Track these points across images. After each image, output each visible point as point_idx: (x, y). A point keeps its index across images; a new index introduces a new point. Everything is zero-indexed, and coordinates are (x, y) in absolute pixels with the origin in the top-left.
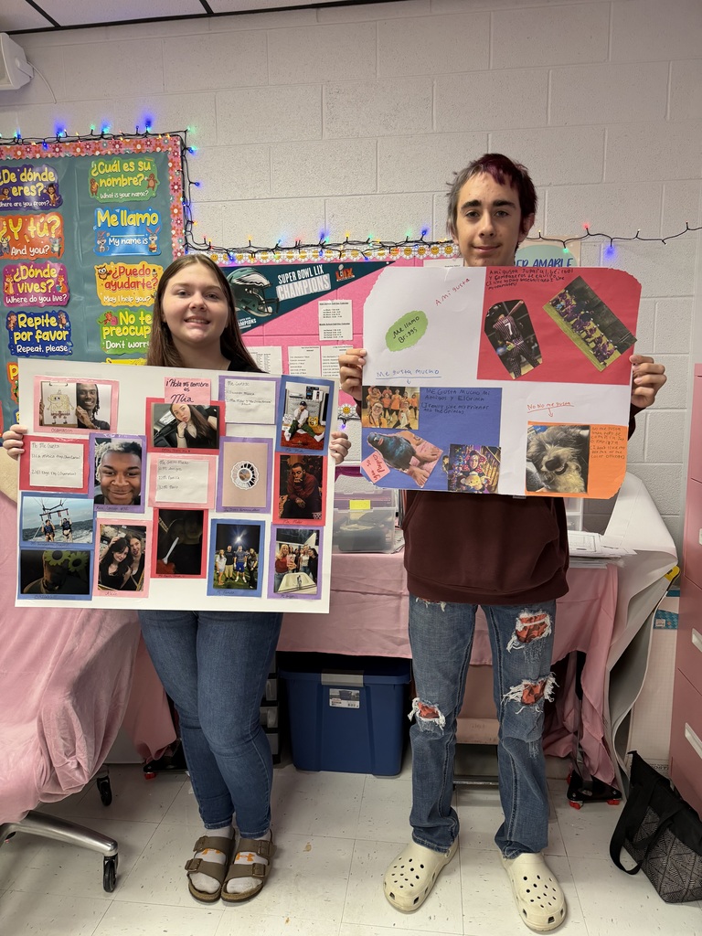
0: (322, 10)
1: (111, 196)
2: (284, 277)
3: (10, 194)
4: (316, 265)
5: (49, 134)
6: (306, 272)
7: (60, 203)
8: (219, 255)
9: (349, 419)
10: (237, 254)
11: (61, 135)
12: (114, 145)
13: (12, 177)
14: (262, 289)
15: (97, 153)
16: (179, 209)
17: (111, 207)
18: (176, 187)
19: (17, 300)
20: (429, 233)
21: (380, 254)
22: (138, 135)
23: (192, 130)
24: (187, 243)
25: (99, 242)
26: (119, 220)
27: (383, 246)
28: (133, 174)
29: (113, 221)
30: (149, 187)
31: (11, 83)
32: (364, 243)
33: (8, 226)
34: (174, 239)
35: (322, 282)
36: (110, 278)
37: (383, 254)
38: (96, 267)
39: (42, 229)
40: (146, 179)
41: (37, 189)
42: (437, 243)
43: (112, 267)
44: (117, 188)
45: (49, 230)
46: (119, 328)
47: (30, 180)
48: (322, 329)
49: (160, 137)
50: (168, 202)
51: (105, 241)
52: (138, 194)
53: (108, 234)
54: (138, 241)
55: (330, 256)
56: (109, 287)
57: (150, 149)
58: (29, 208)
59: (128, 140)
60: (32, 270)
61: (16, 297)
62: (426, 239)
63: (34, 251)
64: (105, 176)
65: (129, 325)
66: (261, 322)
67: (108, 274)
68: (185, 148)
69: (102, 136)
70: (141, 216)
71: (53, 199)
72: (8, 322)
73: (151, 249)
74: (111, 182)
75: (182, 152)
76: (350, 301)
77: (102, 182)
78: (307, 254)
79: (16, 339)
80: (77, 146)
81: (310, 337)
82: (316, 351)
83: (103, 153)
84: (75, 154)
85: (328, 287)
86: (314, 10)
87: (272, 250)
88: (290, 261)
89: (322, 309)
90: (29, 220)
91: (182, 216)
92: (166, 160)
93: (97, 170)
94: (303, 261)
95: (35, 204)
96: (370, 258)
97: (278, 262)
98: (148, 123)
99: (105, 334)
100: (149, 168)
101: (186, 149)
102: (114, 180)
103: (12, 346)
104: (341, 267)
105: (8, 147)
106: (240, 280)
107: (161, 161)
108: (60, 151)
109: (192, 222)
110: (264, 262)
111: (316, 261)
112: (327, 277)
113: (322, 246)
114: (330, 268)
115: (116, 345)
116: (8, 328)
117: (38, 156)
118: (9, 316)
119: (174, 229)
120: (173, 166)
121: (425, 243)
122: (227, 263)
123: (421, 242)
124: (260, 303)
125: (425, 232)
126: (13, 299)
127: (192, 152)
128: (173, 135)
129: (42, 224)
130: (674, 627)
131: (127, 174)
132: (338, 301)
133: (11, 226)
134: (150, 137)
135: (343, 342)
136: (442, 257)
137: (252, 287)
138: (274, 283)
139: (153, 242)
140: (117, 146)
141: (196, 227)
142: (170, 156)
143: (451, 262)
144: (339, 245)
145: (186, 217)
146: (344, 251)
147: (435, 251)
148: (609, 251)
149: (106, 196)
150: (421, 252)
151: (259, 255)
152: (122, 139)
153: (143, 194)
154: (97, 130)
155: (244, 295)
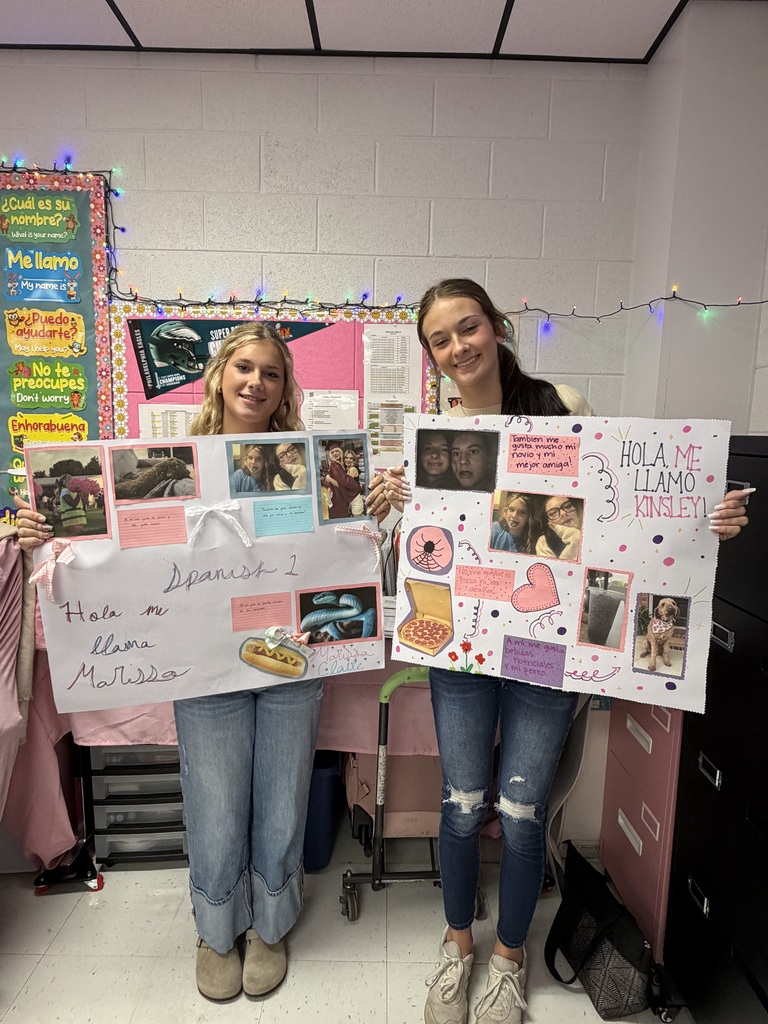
0: (260, 56)
1: (24, 235)
2: (216, 333)
8: (146, 307)
10: (166, 307)
12: (28, 180)
14: (192, 344)
15: (9, 187)
16: (102, 255)
17: (25, 247)
18: (99, 231)
20: (370, 297)
21: (318, 315)
22: (55, 171)
23: (117, 171)
24: (110, 292)
25: (9, 285)
26: (33, 262)
27: (322, 307)
28: (51, 213)
29: (26, 263)
30: (68, 228)
32: (302, 303)
34: (95, 287)
36: (22, 325)
37: (323, 315)
38: (6, 312)
40: (64, 219)
42: (378, 308)
43: (24, 313)
44: (31, 228)
46: (32, 380)
49: (81, 175)
50: (90, 247)
51: (17, 284)
52: (55, 235)
53: (20, 277)
54: (55, 286)
55: (266, 314)
56: (22, 334)
57: (70, 188)
59: (44, 176)
62: (368, 303)
64: (17, 213)
65: (44, 377)
66: (190, 379)
67: (20, 321)
68: (108, 190)
69: (15, 169)
70: (58, 259)
73: (70, 296)
74: (25, 220)
75: (106, 193)
77: (13, 219)
78: (242, 311)
83: (15, 187)
86: (253, 55)
87: (205, 304)
88: (224, 317)
91: (104, 263)
92: (87, 201)
93: (8, 206)
94: (237, 318)
96: (309, 319)
97: (210, 317)
98: (68, 160)
99: (16, 386)
100: (68, 207)
101: (110, 190)
102: (27, 218)
104: (278, 326)
106: (169, 334)
107: (82, 201)
109: (116, 270)
110: (196, 317)
111: (251, 318)
113: (259, 303)
115: (29, 398)
119: (96, 276)
120: (96, 208)
121: (366, 307)
122: (155, 316)
123: (361, 305)
124: (191, 359)
125: (365, 296)
127: (117, 194)
128: (96, 174)
130: (607, 709)
131: (43, 213)
134: (70, 175)
136: (382, 322)
137: (182, 341)
138: (206, 339)
139: (72, 289)
140: (32, 181)
141: (122, 276)
142: (92, 197)
143: (391, 328)
144: (276, 303)
145: (109, 264)
146: (281, 309)
147: (375, 316)
148: (547, 327)
149: (18, 235)
150: (361, 315)
151: (190, 310)
152: (37, 174)
153: (61, 236)
154: (8, 161)
155: (173, 350)
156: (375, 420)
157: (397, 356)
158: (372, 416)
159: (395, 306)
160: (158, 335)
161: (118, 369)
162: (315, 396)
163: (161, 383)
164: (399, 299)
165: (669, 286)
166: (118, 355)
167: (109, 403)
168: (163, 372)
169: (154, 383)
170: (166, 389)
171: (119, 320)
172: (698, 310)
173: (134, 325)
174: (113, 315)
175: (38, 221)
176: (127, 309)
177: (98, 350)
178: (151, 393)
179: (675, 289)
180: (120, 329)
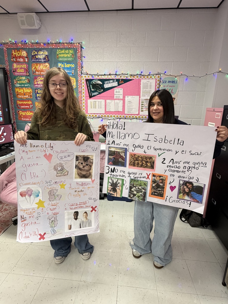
0: (118, 11)
1: (62, 59)
2: (106, 82)
3: (36, 57)
4: (114, 79)
5: (46, 41)
6: (112, 81)
7: (49, 60)
8: (90, 76)
9: (121, 119)
10: (94, 76)
11: (49, 42)
12: (63, 45)
13: (36, 53)
14: (100, 85)
15: (59, 47)
16: (80, 64)
17: (62, 62)
18: (79, 58)
19: (38, 86)
20: (143, 73)
22: (69, 43)
23: (83, 43)
24: (82, 73)
26: (64, 66)
27: (131, 75)
28: (68, 54)
30: (72, 57)
31: (36, 27)
32: (126, 74)
33: (35, 66)
34: (78, 71)
35: (116, 84)
37: (131, 77)
39: (44, 67)
40: (71, 55)
41: (43, 56)
42: (145, 75)
44: (64, 57)
45: (46, 67)
47: (41, 54)
48: (115, 96)
49: (75, 44)
50: (77, 62)
52: (69, 59)
54: (69, 71)
55: (118, 77)
57: (73, 47)
58: (41, 61)
59: (67, 44)
60: (41, 78)
61: (37, 85)
62: (142, 74)
63: (42, 73)
64: (61, 54)
66: (100, 93)
68: (81, 47)
69: (60, 43)
70: (70, 65)
71: (47, 59)
72: (35, 91)
73: (72, 74)
74: (62, 55)
76: (122, 89)
77: (60, 55)
79: (37, 96)
80: (53, 45)
81: (112, 98)
82: (113, 101)
83: (60, 47)
84: (53, 47)
85: (117, 85)
86: (116, 11)
87: (103, 75)
88: (108, 78)
89: (115, 90)
90: (41, 65)
91: (80, 65)
92: (77, 50)
93: (59, 52)
94: (111, 78)
95: (42, 60)
96: (128, 78)
97: (104, 78)
98: (72, 40)
100: (72, 52)
102: (63, 55)
103: (36, 98)
104: (120, 80)
105: (35, 44)
106: (95, 83)
107: (75, 51)
108: (49, 46)
110: (101, 78)
111: (114, 78)
112: (117, 82)
113: (116, 75)
114: (118, 80)
116: (35, 93)
117: (43, 47)
118: (35, 90)
119: (78, 69)
120: (79, 52)
122: (92, 78)
123: (141, 75)
124: (100, 89)
125: (142, 72)
126: (36, 86)
127: (83, 48)
128: (79, 43)
129: (44, 66)
131: (66, 54)
132: (120, 89)
133: (36, 66)
134: (72, 44)
135: (120, 99)
136: (146, 79)
137: (98, 84)
138: (104, 84)
139: (73, 72)
140: (64, 46)
141: (84, 68)
142: (78, 49)
143: (148, 80)
144: (120, 74)
145: (81, 65)
146: (121, 76)
147: (144, 77)
148: (187, 79)
149: (61, 59)
150: (141, 77)
151: (100, 76)
152: (65, 44)
153: (70, 59)
154: (58, 41)
155: (96, 86)
156: (143, 103)
157: (149, 87)
158: (142, 102)
159: (149, 75)
160: (92, 83)
161: (83, 91)
162: (129, 97)
163: (93, 94)
164: (150, 73)
165: (219, 69)
166: (83, 88)
167: (81, 99)
168: (94, 92)
169: (91, 94)
170: (94, 96)
171: (83, 79)
172: (226, 75)
173: (87, 80)
174: (82, 78)
175: (65, 55)
176: (85, 77)
177: (79, 87)
178: (91, 97)
179: (220, 70)
180: (84, 81)
